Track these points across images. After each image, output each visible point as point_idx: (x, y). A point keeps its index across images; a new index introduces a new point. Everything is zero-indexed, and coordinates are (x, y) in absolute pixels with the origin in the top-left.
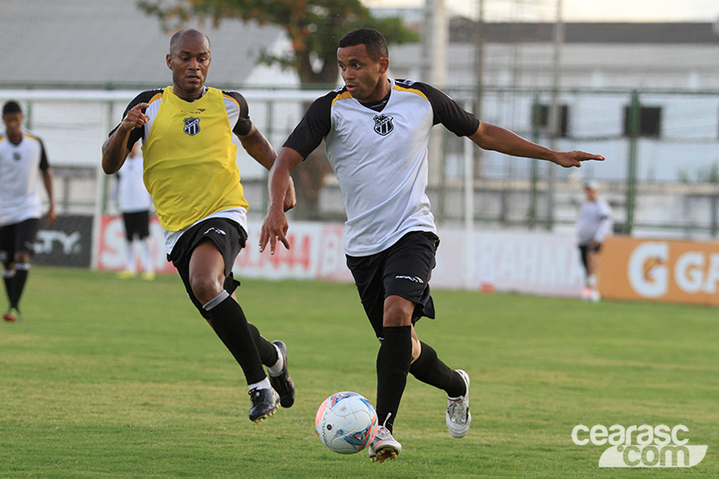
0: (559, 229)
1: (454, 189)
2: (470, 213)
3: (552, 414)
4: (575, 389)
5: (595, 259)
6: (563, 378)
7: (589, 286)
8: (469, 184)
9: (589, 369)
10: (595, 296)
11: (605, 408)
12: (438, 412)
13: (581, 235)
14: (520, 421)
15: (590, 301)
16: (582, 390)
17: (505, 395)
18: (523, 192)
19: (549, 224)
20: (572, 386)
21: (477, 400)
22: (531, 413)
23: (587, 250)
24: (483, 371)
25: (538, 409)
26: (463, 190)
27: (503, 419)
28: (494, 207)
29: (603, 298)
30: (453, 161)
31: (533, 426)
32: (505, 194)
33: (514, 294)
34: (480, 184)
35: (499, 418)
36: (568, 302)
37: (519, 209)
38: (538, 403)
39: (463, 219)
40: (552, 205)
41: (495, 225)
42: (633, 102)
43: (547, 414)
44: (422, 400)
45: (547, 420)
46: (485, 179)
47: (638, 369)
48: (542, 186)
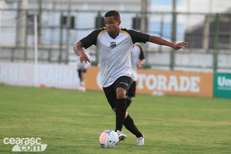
0: (71, 64)
1: (30, 48)
2: (36, 57)
3: (66, 134)
4: (75, 125)
5: (84, 75)
6: (71, 121)
7: (81, 86)
8: (36, 46)
9: (80, 117)
10: (84, 89)
11: (86, 132)
12: (22, 133)
13: (78, 66)
14: (54, 137)
15: (82, 91)
16: (78, 125)
17: (48, 127)
18: (57, 49)
19: (67, 62)
20: (74, 123)
21: (37, 129)
22: (58, 134)
23: (81, 72)
24: (40, 118)
25: (60, 132)
26: (34, 49)
27: (47, 136)
28: (46, 55)
29: (87, 90)
30: (30, 38)
31: (58, 139)
32: (50, 50)
33: (53, 88)
34: (40, 46)
35: (45, 136)
36: (74, 92)
37: (55, 56)
38: (61, 130)
39: (34, 60)
40: (68, 54)
41: (46, 62)
42: (98, 15)
43: (64, 134)
44: (16, 129)
45: (64, 136)
46: (42, 44)
47: (99, 117)
48: (64, 47)
